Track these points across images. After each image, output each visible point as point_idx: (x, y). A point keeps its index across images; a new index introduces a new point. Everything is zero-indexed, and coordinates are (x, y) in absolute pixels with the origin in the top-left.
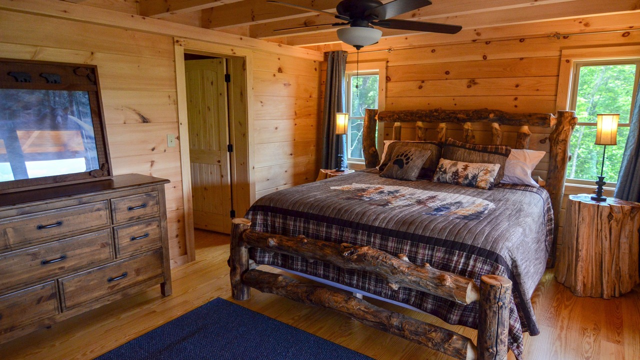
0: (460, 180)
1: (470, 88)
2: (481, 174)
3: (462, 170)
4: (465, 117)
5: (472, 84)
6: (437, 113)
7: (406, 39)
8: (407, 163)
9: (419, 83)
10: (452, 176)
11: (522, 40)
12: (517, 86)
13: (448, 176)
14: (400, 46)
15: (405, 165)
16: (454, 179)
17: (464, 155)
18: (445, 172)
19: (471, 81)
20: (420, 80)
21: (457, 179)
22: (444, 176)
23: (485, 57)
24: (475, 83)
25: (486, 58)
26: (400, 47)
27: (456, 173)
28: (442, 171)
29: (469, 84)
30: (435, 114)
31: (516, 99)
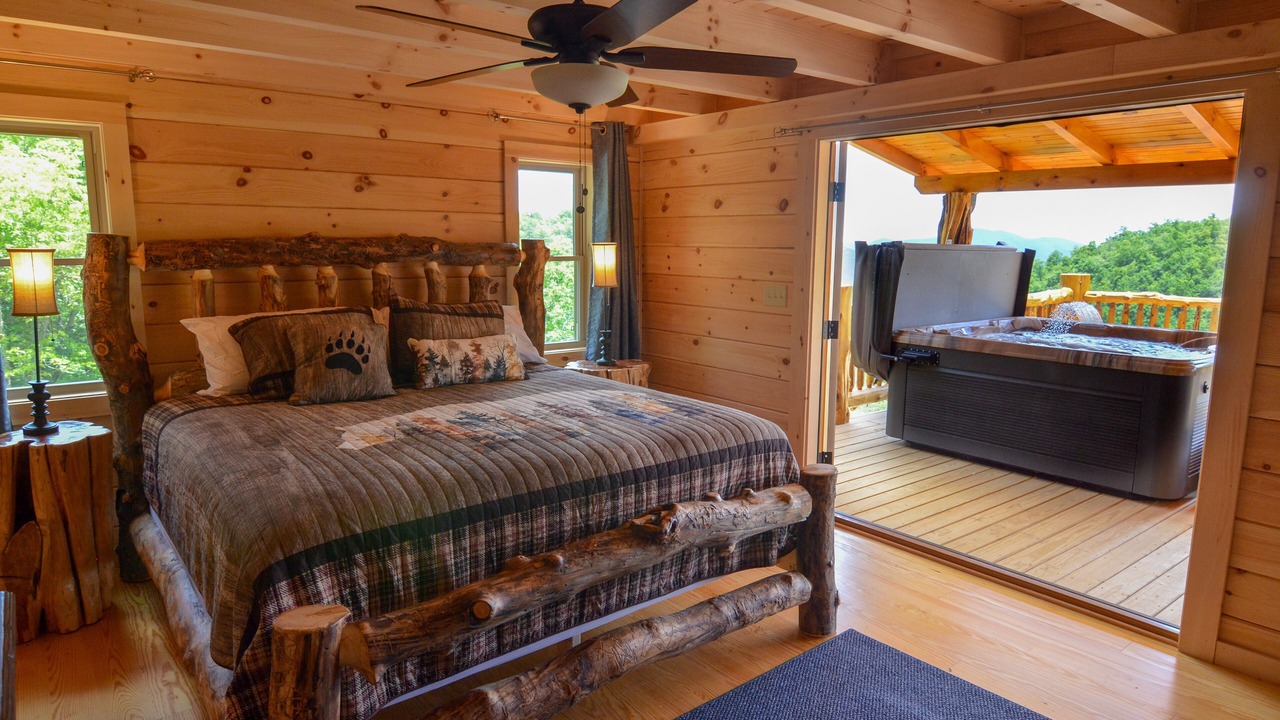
0: (477, 373)
1: (360, 194)
2: (506, 355)
3: (475, 354)
4: (382, 251)
5: (363, 185)
6: (317, 243)
7: (198, 56)
8: (366, 359)
9: (239, 173)
10: (461, 369)
11: (444, 113)
12: (445, 194)
13: (454, 371)
14: (171, 70)
15: (363, 366)
16: (467, 373)
17: (447, 326)
18: (445, 364)
19: (360, 178)
20: (241, 166)
21: (473, 371)
22: (446, 371)
23: (383, 134)
24: (370, 184)
25: (386, 136)
26: (168, 73)
27: (466, 362)
28: (438, 364)
29: (358, 184)
30: (314, 246)
31: (446, 217)
